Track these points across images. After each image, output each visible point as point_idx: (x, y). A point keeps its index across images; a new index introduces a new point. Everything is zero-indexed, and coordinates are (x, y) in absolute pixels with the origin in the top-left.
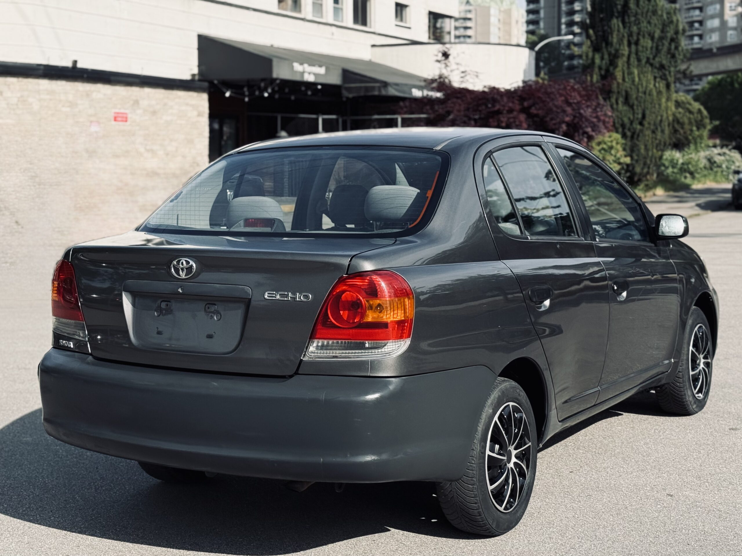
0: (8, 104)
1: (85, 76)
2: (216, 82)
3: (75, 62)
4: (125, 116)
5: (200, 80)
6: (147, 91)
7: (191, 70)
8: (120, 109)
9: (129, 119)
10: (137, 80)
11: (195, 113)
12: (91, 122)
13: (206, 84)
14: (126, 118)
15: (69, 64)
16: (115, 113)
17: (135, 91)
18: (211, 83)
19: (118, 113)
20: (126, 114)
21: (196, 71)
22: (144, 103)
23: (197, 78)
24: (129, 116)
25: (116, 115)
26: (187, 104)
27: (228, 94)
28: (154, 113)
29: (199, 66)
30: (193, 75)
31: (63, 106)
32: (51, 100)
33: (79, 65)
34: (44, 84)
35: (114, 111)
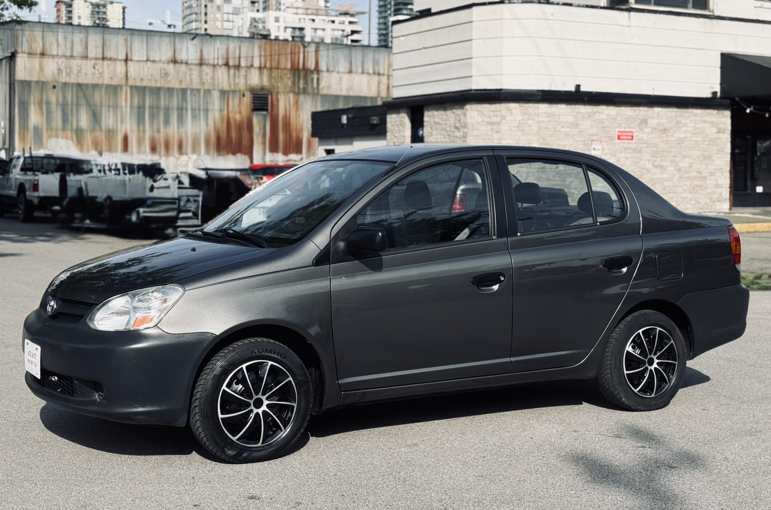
0: (510, 127)
1: (586, 99)
2: (737, 99)
3: (578, 86)
4: (630, 134)
5: (721, 98)
6: (657, 110)
7: (712, 88)
8: (624, 128)
9: (634, 138)
10: (645, 101)
11: (715, 130)
12: (592, 141)
13: (728, 101)
14: (632, 136)
15: (573, 89)
16: (619, 132)
17: (643, 111)
18: (732, 99)
19: (622, 132)
20: (632, 132)
21: (718, 89)
22: (653, 122)
23: (719, 94)
24: (635, 134)
25: (620, 134)
26: (705, 122)
27: (748, 111)
28: (665, 130)
29: (722, 84)
30: (715, 93)
31: (562, 127)
32: (550, 121)
33: (583, 89)
34: (544, 108)
35: (617, 130)
